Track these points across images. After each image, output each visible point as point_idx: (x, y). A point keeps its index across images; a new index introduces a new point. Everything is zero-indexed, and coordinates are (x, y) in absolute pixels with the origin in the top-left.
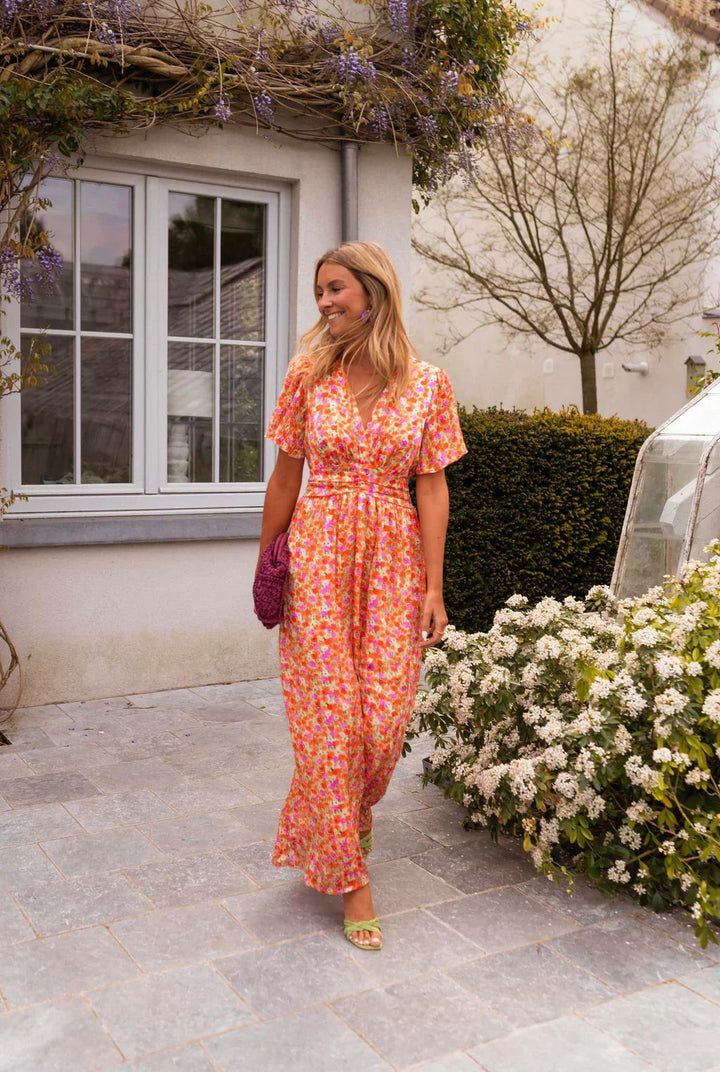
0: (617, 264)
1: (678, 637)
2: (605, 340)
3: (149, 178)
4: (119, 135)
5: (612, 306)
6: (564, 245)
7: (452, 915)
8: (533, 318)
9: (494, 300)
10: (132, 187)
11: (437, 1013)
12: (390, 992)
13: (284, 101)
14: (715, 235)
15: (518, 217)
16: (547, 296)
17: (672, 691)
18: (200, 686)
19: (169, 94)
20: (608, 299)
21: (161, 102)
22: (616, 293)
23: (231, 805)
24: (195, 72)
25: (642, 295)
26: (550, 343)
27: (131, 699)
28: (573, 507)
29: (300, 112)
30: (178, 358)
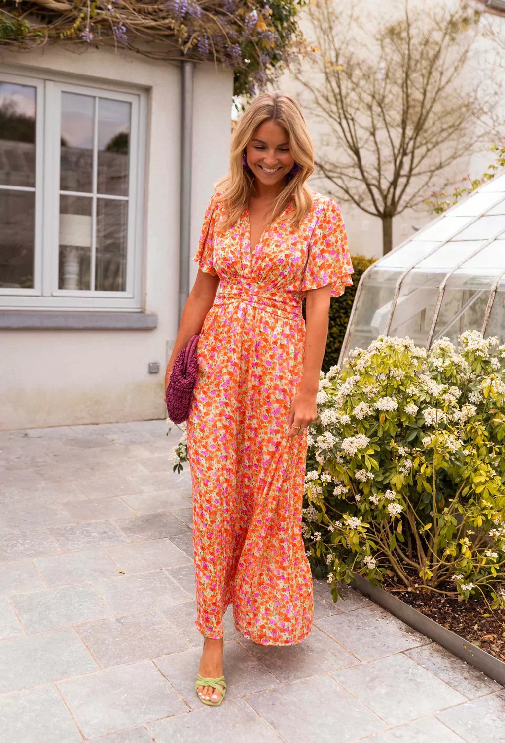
0: (410, 156)
1: (338, 398)
2: (399, 208)
3: (48, 82)
4: (23, 50)
5: (406, 185)
6: (376, 143)
7: (181, 574)
8: (352, 192)
9: (327, 179)
10: (36, 88)
11: (143, 635)
12: (118, 621)
13: (137, 30)
14: (476, 139)
15: (344, 122)
16: (360, 177)
17: (328, 434)
18: (78, 425)
19: (58, 22)
20: (402, 181)
21: (52, 29)
22: (409, 176)
23: (65, 500)
24: (75, 8)
25: (425, 178)
26: (363, 209)
27: (28, 431)
28: (340, 317)
29: (150, 39)
30: (66, 206)
